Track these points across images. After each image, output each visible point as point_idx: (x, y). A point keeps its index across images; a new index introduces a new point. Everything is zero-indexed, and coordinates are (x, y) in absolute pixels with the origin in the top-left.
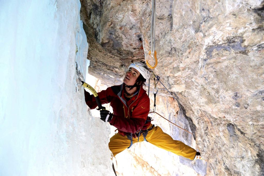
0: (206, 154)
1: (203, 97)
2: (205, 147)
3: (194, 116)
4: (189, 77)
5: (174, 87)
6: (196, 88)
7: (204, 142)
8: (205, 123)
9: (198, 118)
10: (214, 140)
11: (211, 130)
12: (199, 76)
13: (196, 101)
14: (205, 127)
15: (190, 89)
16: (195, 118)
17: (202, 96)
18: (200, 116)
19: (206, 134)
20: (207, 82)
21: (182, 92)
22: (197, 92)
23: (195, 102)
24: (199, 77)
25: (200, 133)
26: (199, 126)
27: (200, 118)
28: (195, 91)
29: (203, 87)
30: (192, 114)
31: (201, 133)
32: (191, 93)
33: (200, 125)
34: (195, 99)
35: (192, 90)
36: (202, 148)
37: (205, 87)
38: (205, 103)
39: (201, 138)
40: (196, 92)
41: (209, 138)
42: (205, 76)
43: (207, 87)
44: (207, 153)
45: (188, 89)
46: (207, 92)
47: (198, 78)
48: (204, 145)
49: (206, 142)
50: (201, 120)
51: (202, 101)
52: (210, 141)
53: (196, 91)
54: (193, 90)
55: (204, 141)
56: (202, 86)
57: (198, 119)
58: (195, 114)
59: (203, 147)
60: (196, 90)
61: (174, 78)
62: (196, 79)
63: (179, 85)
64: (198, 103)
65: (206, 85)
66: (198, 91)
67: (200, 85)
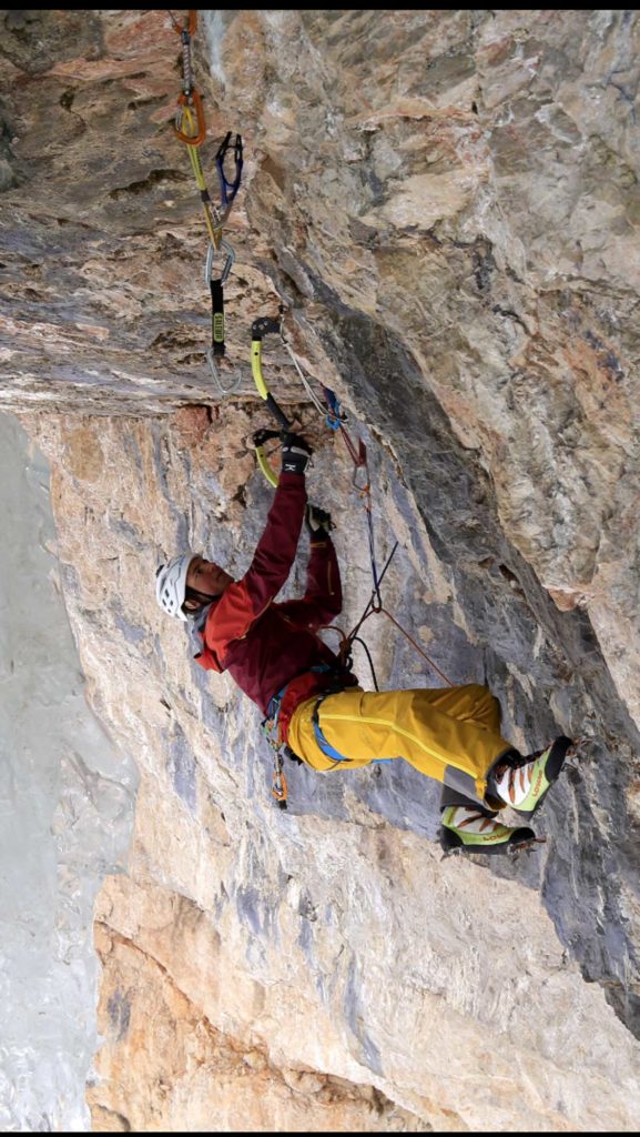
0: (573, 557)
1: (601, 198)
2: (561, 522)
3: (483, 376)
4: (519, 106)
5: (403, 192)
6: (559, 159)
7: (551, 501)
8: (552, 391)
9: (504, 383)
10: (620, 459)
11: (602, 406)
12: (590, 81)
13: (552, 233)
14: (558, 412)
15: (525, 170)
16: (486, 384)
17: (599, 192)
18: (522, 361)
19: (568, 446)
20: (628, 107)
21: (439, 222)
22: (561, 184)
23: (549, 239)
24: (589, 86)
25: (527, 458)
26: (520, 422)
27: (518, 378)
28: (551, 175)
29: (602, 144)
30: (468, 365)
31: (531, 455)
32: (524, 196)
33: (522, 416)
34: (550, 225)
35: (532, 175)
36: (544, 533)
37: (614, 144)
38: (612, 229)
39: (536, 483)
40: (559, 179)
41: (583, 466)
42: (618, 79)
43: (621, 141)
44: (576, 548)
45: (511, 173)
46: (623, 166)
47: (582, 92)
48: (554, 513)
49: (565, 494)
50: (530, 381)
51: (591, 226)
52: (590, 480)
53: (557, 174)
54: (540, 172)
55: (550, 496)
56: (596, 141)
57: (505, 388)
58: (486, 365)
59: (551, 524)
60: (559, 169)
61: (414, 133)
62: (571, 99)
63: (439, 173)
64: (564, 243)
65: (618, 132)
66: (568, 172)
67: (585, 138)
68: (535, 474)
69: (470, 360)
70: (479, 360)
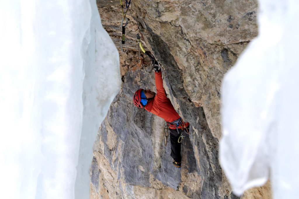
0: (198, 94)
2: (196, 87)
3: (182, 53)
4: (186, 3)
5: (164, 15)
6: (193, 14)
7: (194, 82)
8: (195, 58)
9: (186, 55)
10: (207, 74)
11: (204, 62)
12: (198, 2)
13: (191, 28)
14: (196, 63)
15: (187, 15)
16: (182, 55)
17: (199, 22)
18: (190, 51)
19: (197, 70)
20: (205, 7)
21: (172, 21)
22: (193, 19)
23: (191, 29)
24: (198, 3)
25: (190, 72)
26: (189, 64)
27: (189, 55)
28: (191, 17)
29: (200, 13)
30: (179, 51)
31: (191, 71)
32: (187, 20)
33: (189, 63)
34: (191, 26)
35: (188, 16)
36: (192, 89)
37: (203, 13)
38: (202, 29)
39: (191, 78)
40: (193, 18)
41: (200, 75)
42: (203, 2)
43: (204, 13)
44: (198, 92)
45: (184, 16)
46: (204, 17)
47: (197, 3)
48: (195, 85)
49: (197, 81)
50: (191, 55)
51: (198, 28)
52: (202, 78)
53: (193, 17)
55: (194, 81)
56: (199, 12)
57: (186, 56)
58: (182, 51)
59: (194, 87)
61: (167, 4)
62: (195, 4)
63: (171, 12)
64: (194, 30)
65: (203, 11)
66: (195, 17)
67: (198, 11)
68: (191, 76)
69: (179, 49)
70: (181, 50)
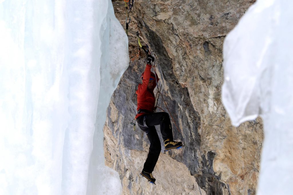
0: (184, 77)
1: (188, 21)
2: (183, 71)
3: (172, 45)
4: (177, 5)
5: (160, 14)
6: (182, 14)
7: (181, 68)
8: (183, 49)
10: (192, 61)
11: (189, 52)
14: (183, 53)
15: (177, 15)
16: (173, 47)
17: (187, 20)
18: (179, 44)
19: (184, 59)
20: (192, 8)
21: (166, 19)
22: (182, 18)
24: (186, 5)
25: (178, 60)
26: (178, 54)
27: (178, 46)
28: (181, 16)
29: (188, 13)
30: (170, 43)
32: (177, 19)
34: (181, 24)
35: (178, 16)
36: (180, 73)
37: (190, 13)
38: (189, 26)
39: (179, 65)
41: (186, 62)
42: (190, 4)
43: (191, 13)
45: (175, 15)
46: (191, 16)
49: (184, 67)
50: (180, 47)
51: (186, 25)
52: (187, 65)
54: (179, 16)
56: (187, 12)
57: (176, 48)
60: (182, 16)
61: (162, 6)
62: (184, 6)
63: (165, 12)
64: (182, 27)
65: (190, 11)
66: (184, 16)
68: (179, 63)
69: (170, 42)
70: (172, 42)
